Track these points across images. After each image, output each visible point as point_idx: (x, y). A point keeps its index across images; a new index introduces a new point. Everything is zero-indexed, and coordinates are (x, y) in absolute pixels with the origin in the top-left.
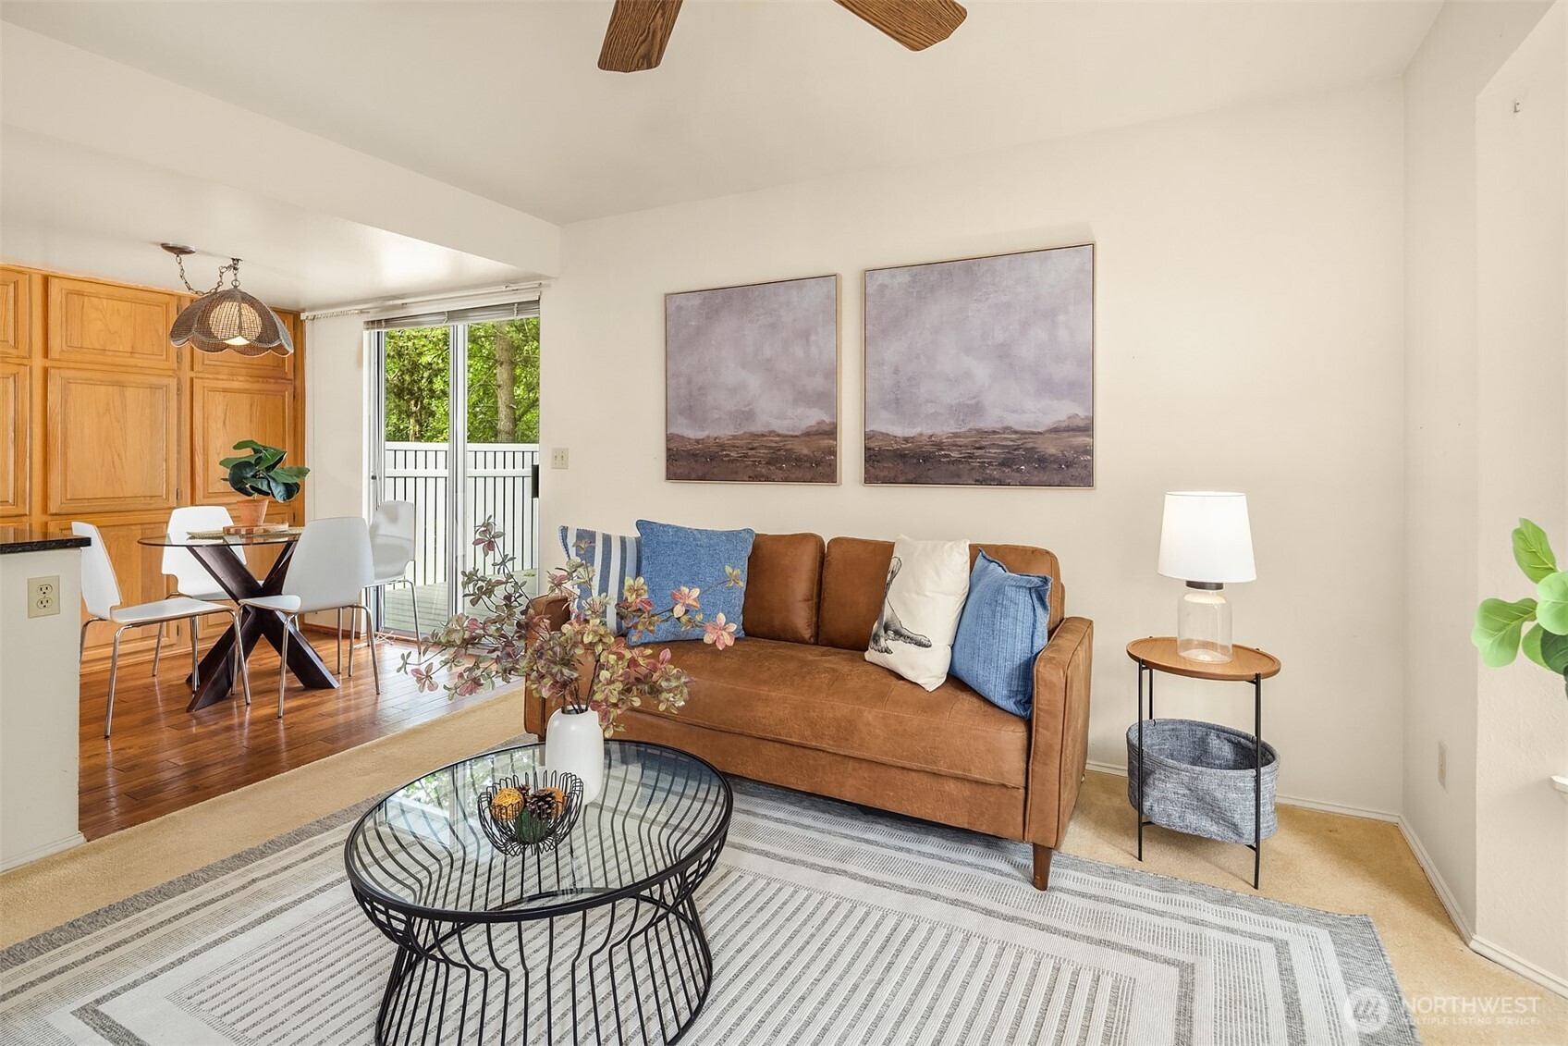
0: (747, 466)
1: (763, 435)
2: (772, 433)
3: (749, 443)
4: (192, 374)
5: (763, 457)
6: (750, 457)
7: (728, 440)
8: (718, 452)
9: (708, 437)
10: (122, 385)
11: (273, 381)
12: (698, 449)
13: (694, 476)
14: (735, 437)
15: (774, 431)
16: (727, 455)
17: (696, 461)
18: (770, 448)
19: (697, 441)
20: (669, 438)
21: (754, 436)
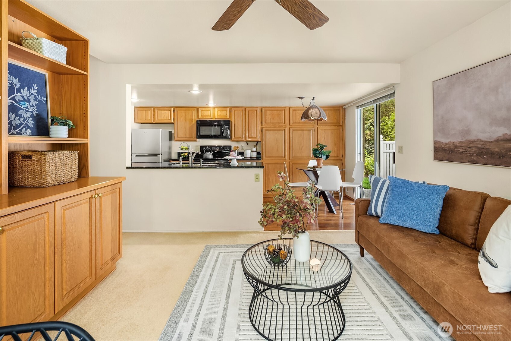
0: (467, 156)
1: (475, 141)
2: (479, 140)
3: (468, 145)
4: (318, 126)
5: (474, 152)
6: (468, 151)
7: (459, 143)
8: (454, 149)
9: (450, 142)
10: (303, 130)
11: (337, 126)
12: (446, 147)
13: (444, 159)
14: (461, 142)
15: (480, 139)
16: (458, 150)
17: (445, 153)
18: (478, 147)
19: (446, 144)
20: (435, 142)
21: (470, 142)
